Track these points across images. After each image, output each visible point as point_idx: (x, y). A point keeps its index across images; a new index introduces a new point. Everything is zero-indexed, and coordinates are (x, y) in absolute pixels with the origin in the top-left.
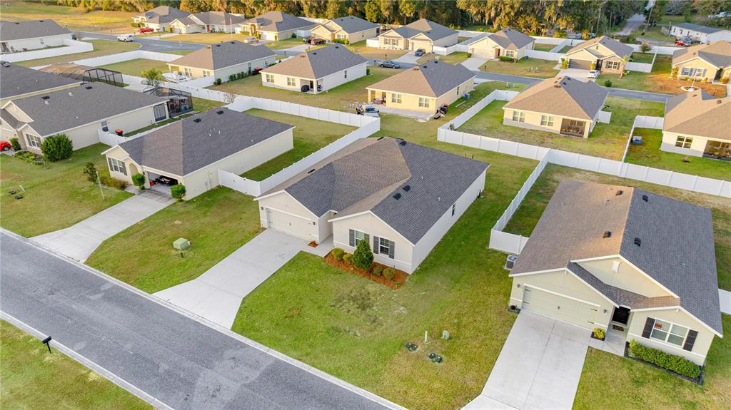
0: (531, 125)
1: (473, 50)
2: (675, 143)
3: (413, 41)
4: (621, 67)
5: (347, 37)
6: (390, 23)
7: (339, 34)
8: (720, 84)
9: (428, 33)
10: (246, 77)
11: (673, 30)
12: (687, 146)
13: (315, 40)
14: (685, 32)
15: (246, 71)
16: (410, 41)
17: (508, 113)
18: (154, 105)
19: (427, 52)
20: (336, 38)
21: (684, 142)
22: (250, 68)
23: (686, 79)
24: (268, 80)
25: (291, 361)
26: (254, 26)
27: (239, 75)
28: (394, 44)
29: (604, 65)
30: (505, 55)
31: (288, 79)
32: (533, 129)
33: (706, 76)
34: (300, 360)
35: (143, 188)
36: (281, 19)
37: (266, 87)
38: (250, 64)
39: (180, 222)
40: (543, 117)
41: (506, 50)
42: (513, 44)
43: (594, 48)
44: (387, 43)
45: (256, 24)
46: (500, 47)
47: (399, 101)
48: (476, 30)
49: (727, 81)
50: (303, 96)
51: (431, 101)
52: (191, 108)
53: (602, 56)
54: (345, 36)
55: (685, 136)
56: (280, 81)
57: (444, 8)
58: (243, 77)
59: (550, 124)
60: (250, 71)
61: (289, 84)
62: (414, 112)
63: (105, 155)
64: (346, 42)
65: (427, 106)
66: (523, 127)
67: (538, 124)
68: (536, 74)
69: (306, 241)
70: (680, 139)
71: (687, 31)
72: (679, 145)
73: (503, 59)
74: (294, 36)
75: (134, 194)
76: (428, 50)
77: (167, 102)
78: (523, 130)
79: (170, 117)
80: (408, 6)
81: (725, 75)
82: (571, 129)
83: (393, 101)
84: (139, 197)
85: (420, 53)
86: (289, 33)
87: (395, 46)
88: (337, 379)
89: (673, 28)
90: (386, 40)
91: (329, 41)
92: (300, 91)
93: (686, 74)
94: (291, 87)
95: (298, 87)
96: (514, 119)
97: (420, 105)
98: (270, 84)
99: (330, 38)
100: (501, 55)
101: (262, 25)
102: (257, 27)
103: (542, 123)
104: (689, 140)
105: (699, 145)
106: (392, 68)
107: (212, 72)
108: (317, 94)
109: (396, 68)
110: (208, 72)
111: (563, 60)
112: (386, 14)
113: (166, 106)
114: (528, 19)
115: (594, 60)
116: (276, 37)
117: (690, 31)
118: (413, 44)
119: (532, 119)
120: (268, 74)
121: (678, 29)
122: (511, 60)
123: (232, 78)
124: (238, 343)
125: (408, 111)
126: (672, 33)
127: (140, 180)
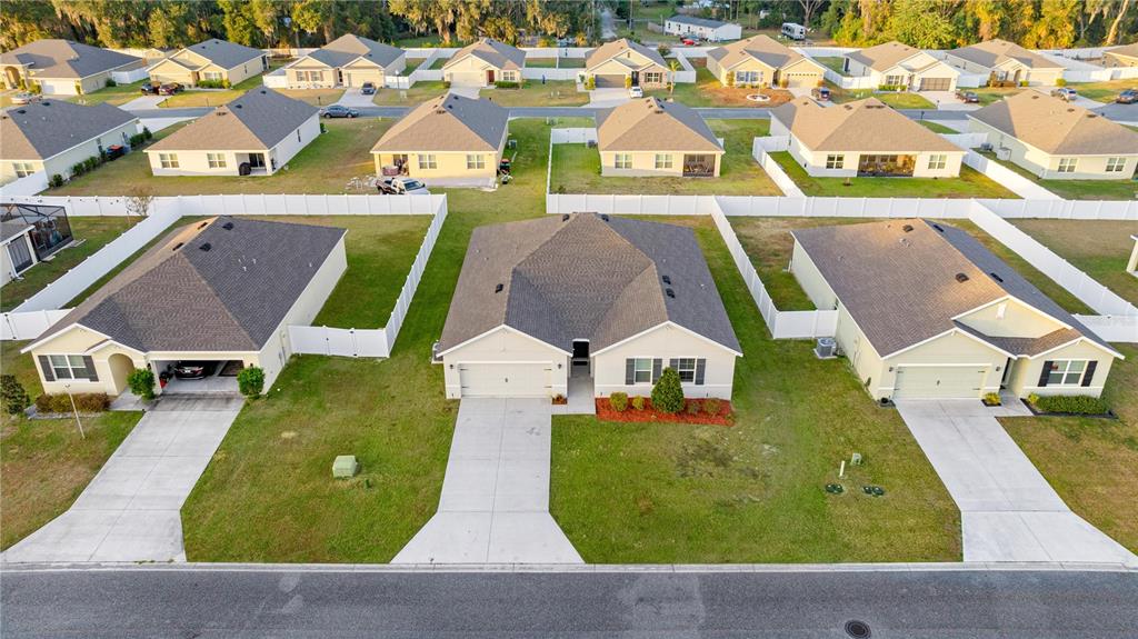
0: (642, 170)
1: (451, 75)
2: (825, 165)
3: (349, 71)
4: (665, 80)
5: (225, 77)
6: (274, 46)
7: (207, 71)
8: (780, 88)
9: (369, 56)
10: (99, 165)
11: (667, 25)
12: (839, 167)
13: (165, 87)
14: (684, 27)
15: (96, 154)
16: (344, 71)
17: (607, 159)
18: (9, 241)
19: (378, 86)
20: (203, 79)
21: (835, 162)
22: (100, 147)
23: (744, 86)
24: (164, 165)
25: (718, 569)
26: (15, 71)
27: (87, 162)
28: (316, 79)
29: (642, 78)
30: (502, 80)
31: (209, 156)
32: (645, 175)
33: (764, 81)
34: (728, 562)
35: (153, 396)
36: (73, 55)
37: (165, 178)
38: (99, 140)
39: (292, 434)
40: (658, 157)
41: (502, 72)
42: (509, 61)
43: (625, 56)
44: (302, 79)
45: (19, 67)
46: (493, 68)
47: (432, 166)
48: (421, 46)
49: (786, 84)
50: (246, 183)
51: (486, 158)
52: (67, 237)
53: (637, 67)
54: (221, 74)
55: (835, 154)
56: (192, 162)
57: (359, 15)
58: (95, 166)
59: (668, 165)
60: (103, 154)
61: (212, 165)
62: (461, 178)
63: (29, 353)
64: (226, 84)
65: (480, 166)
66: (632, 175)
67: (653, 167)
68: (564, 102)
69: (543, 400)
70: (831, 158)
71: (687, 26)
72: (829, 166)
73: (501, 86)
74: (110, 84)
75: (144, 412)
76: (378, 83)
77: (30, 232)
78: (634, 178)
79: (39, 259)
80: (307, 15)
81: (782, 79)
82: (697, 168)
83: (422, 166)
84: (155, 413)
85: (368, 89)
86: (99, 78)
87: (318, 82)
88: (800, 565)
89: (667, 23)
90: (298, 74)
91: (190, 86)
92: (238, 174)
93: (742, 79)
94: (217, 171)
95: (232, 168)
96: (617, 166)
97: (470, 166)
98: (170, 171)
99: (191, 81)
100: (496, 79)
101: (31, 67)
102: (21, 72)
103: (657, 165)
104: (840, 159)
105: (851, 163)
106: (346, 117)
107: (38, 165)
108: (274, 175)
109: (353, 117)
110: (27, 166)
111: (583, 78)
112: (268, 31)
113: (28, 240)
114: (499, 23)
115: (627, 73)
116: (78, 88)
117: (691, 26)
118: (349, 75)
119: (643, 162)
120: (163, 152)
121: (673, 24)
122: (515, 86)
123: (79, 171)
124: (620, 577)
125: (451, 178)
126: (667, 30)
127: (141, 382)
